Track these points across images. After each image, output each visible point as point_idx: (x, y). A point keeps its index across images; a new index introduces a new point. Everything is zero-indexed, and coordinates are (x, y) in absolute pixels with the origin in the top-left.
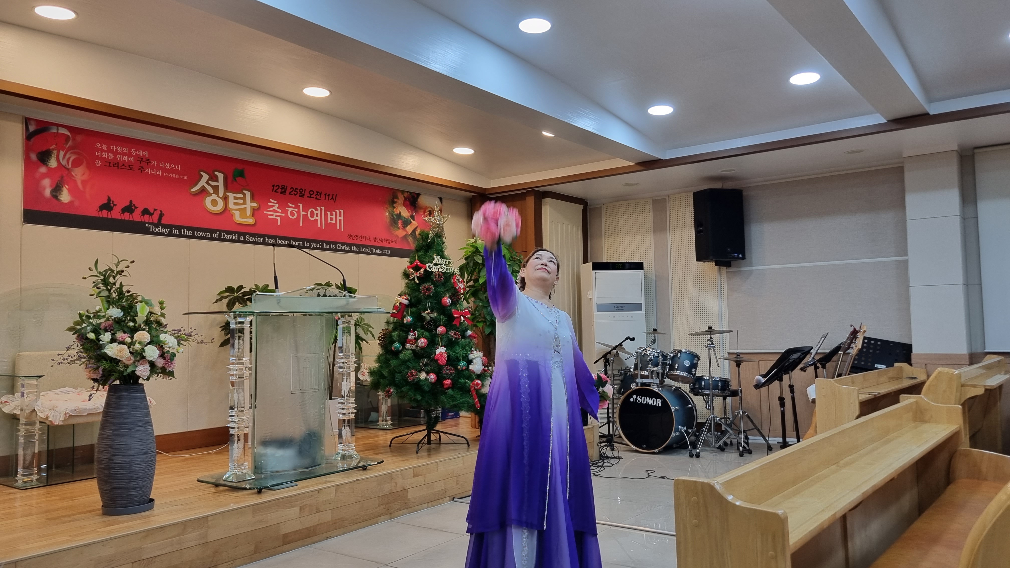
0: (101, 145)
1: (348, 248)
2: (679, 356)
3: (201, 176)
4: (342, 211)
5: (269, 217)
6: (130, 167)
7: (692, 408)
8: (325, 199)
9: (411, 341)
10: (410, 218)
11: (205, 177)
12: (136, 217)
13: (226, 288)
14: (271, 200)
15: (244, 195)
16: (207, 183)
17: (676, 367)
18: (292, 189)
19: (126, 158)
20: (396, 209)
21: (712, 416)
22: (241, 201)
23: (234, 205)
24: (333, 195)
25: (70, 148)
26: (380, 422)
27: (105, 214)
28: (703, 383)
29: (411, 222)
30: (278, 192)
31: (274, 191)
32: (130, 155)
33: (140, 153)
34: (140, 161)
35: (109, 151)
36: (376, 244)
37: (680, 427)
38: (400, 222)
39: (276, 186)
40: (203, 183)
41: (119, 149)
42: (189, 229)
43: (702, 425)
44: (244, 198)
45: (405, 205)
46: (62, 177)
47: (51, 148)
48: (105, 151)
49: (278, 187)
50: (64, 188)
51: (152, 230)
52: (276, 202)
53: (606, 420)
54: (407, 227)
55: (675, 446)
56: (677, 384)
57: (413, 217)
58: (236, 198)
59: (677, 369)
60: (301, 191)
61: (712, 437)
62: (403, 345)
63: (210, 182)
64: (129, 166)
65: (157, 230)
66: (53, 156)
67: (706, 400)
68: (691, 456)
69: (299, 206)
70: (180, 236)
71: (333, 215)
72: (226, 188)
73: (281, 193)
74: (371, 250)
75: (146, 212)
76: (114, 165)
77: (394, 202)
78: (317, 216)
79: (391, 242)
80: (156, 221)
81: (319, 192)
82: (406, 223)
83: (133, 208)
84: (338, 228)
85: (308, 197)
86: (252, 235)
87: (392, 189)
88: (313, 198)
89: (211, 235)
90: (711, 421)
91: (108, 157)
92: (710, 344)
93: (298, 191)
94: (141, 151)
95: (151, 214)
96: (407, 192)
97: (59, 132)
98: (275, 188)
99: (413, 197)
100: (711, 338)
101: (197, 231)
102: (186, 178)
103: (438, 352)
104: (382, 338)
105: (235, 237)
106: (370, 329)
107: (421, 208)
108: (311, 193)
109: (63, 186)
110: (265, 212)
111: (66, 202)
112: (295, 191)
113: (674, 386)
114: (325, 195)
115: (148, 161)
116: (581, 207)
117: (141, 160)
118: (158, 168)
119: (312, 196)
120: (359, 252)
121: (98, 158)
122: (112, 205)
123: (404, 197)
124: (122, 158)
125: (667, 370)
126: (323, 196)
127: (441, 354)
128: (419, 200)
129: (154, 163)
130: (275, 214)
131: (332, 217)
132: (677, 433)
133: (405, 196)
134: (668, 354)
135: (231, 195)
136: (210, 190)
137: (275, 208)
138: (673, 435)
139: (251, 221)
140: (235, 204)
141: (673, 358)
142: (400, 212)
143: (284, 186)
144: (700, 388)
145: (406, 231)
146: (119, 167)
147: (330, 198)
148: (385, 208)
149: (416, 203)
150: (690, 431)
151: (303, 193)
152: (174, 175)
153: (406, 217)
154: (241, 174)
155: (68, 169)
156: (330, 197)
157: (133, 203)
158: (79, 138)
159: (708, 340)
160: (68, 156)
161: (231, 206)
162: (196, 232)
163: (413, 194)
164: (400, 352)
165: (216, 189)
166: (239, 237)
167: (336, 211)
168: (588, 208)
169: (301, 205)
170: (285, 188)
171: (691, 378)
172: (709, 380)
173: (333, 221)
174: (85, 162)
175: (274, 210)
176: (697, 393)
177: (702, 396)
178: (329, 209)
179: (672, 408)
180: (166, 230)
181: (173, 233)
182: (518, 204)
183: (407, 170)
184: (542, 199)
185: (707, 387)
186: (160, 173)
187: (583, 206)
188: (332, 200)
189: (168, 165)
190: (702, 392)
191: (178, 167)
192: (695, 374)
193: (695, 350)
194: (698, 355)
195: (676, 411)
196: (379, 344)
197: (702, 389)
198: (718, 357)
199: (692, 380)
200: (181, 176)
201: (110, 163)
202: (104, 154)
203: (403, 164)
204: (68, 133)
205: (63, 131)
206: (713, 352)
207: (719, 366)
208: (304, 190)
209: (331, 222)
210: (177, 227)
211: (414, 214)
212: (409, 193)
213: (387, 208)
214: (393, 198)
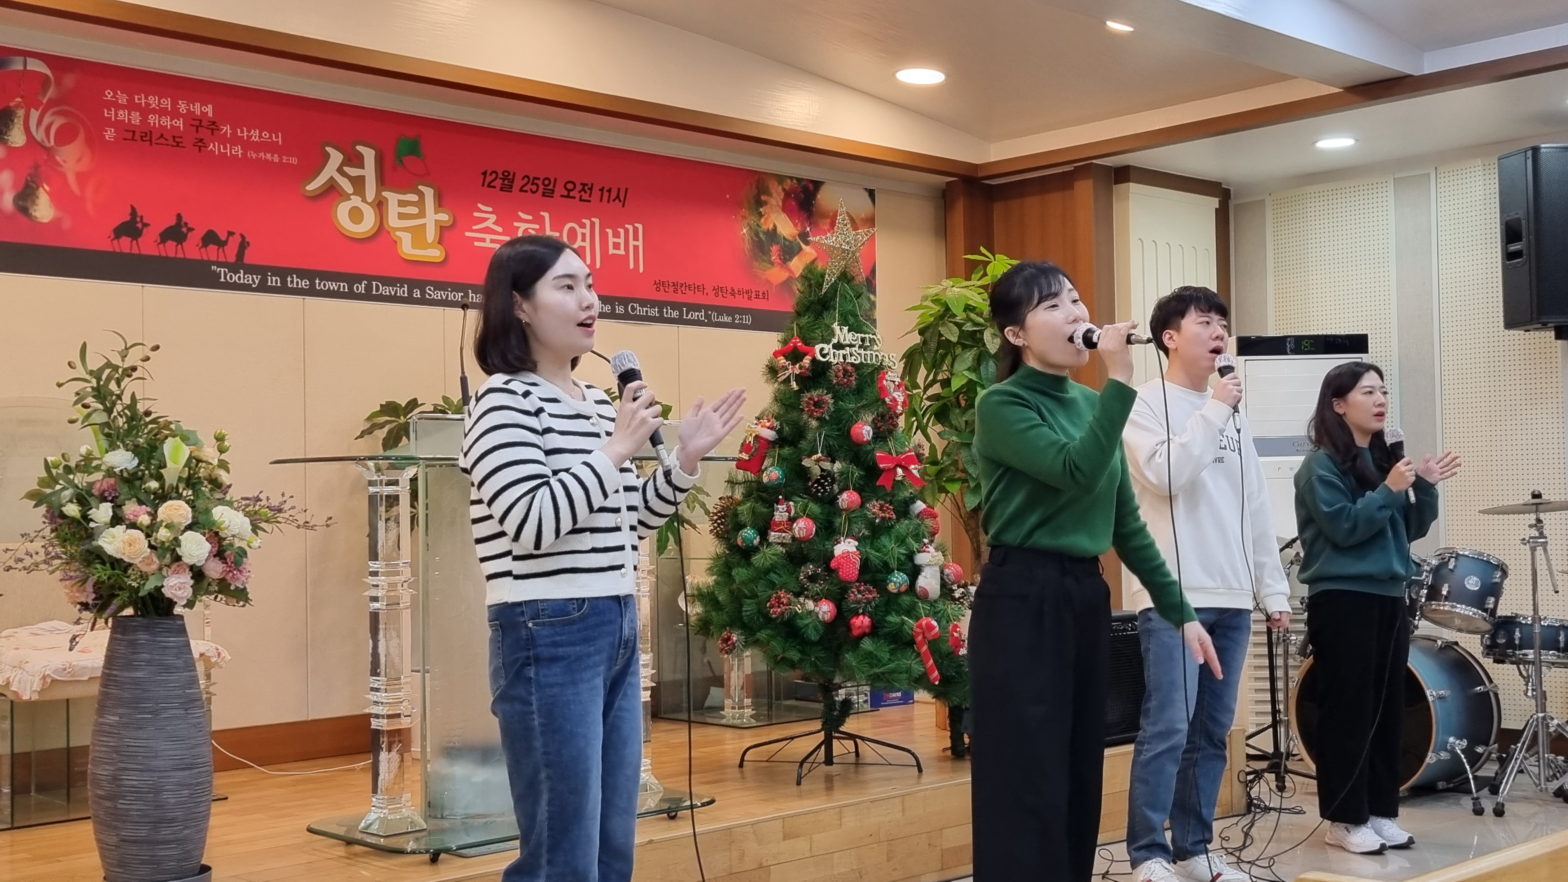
0: (115, 93)
1: (654, 312)
2: (1451, 566)
3: (327, 156)
4: (640, 227)
5: (477, 244)
6: (177, 140)
7: (1487, 693)
8: (601, 200)
9: (780, 523)
10: (798, 240)
11: (336, 157)
12: (191, 250)
13: (381, 405)
14: (480, 205)
15: (421, 195)
16: (340, 170)
17: (1444, 593)
18: (526, 179)
19: (166, 122)
20: (766, 220)
21: (1541, 715)
22: (414, 210)
23: (399, 219)
24: (619, 189)
25: (51, 103)
26: (727, 712)
27: (125, 245)
28: (1518, 634)
29: (801, 249)
30: (494, 187)
31: (486, 184)
32: (175, 114)
33: (197, 109)
34: (197, 127)
35: (131, 106)
36: (719, 301)
37: (1451, 739)
38: (774, 248)
39: (491, 174)
40: (330, 171)
41: (153, 101)
42: (302, 274)
43: (1514, 736)
44: (421, 204)
45: (785, 209)
46: (37, 167)
47: (12, 104)
48: (123, 107)
49: (494, 175)
50: (41, 190)
51: (225, 278)
52: (490, 209)
54: (791, 259)
55: (1441, 785)
56: (1449, 635)
57: (804, 236)
58: (402, 204)
59: (1446, 598)
60: (547, 182)
61: (1539, 766)
62: (763, 534)
63: (346, 169)
64: (174, 137)
65: (235, 278)
66: (16, 121)
67: (1524, 673)
68: (1479, 811)
69: (543, 217)
70: (284, 290)
71: (619, 237)
72: (383, 181)
73: (501, 189)
74: (707, 316)
75: (210, 238)
76: (142, 137)
77: (760, 203)
78: (584, 240)
79: (753, 295)
80: (232, 259)
81: (587, 185)
82: (789, 251)
83: (184, 230)
84: (632, 267)
85: (562, 196)
86: (439, 286)
87: (755, 172)
88: (574, 198)
89: (351, 288)
90: (1537, 726)
91: (129, 120)
92: (1537, 535)
93: (540, 182)
94: (198, 105)
95: (222, 244)
96: (791, 178)
97: (28, 68)
98: (488, 180)
99: (805, 190)
100: (1539, 521)
101: (321, 280)
102: (294, 161)
103: (839, 550)
104: (720, 518)
105: (403, 291)
106: (701, 497)
107: (824, 216)
108: (570, 186)
109: (38, 187)
110: (467, 234)
111: (46, 220)
112: (533, 184)
113: (1440, 638)
114: (602, 190)
115: (213, 127)
116: (1214, 202)
117: (198, 123)
118: (235, 140)
119: (572, 194)
120: (680, 321)
121: (108, 122)
122: (140, 225)
123: (784, 190)
124: (159, 121)
125: (1423, 600)
126: (596, 193)
127: (846, 555)
128: (819, 196)
129: (227, 129)
130: (488, 237)
131: (616, 240)
132: (1444, 755)
133: (787, 188)
134: (1425, 561)
135: (392, 198)
136: (346, 185)
137: (489, 224)
138: (1431, 758)
139: (435, 254)
140: (402, 216)
141: (1436, 571)
142: (775, 226)
143: (509, 173)
144: (1510, 644)
145: (790, 271)
146: (153, 140)
147: (612, 198)
148: (740, 218)
149: (812, 205)
150: (1480, 750)
151: (551, 187)
152: (269, 156)
153: (788, 237)
154: (414, 151)
155: (48, 150)
156: (614, 195)
157: (184, 220)
158: (69, 80)
159: (1531, 526)
160: (46, 120)
161: (393, 221)
162: (317, 281)
163: (804, 183)
164: (755, 550)
165: (358, 183)
166: (410, 292)
167: (627, 226)
168: (1232, 204)
169: (546, 215)
170: (511, 177)
171: (1485, 619)
172: (1531, 625)
173: (619, 249)
174: (82, 130)
175: (487, 228)
176: (1501, 658)
177: (1515, 666)
178: (611, 222)
179: (1428, 693)
180: (255, 277)
181: (269, 284)
182: (1054, 199)
183: (787, 127)
184: (1114, 186)
185: (1526, 643)
186: (238, 151)
187: (1217, 200)
188: (617, 200)
189: (255, 135)
190: (1514, 655)
191: (277, 137)
192: (1493, 612)
193: (1496, 553)
194: (1503, 564)
195: (1441, 698)
196: (711, 531)
197: (1514, 647)
198: (1554, 568)
199: (1487, 626)
200: (285, 158)
201: (134, 132)
202: (123, 115)
203: (778, 112)
204: (48, 72)
205: (36, 66)
206: (1543, 557)
207: (1557, 592)
208: (552, 181)
209: (616, 252)
210: (278, 271)
211: (808, 229)
212: (795, 181)
213: (744, 217)
214: (759, 195)
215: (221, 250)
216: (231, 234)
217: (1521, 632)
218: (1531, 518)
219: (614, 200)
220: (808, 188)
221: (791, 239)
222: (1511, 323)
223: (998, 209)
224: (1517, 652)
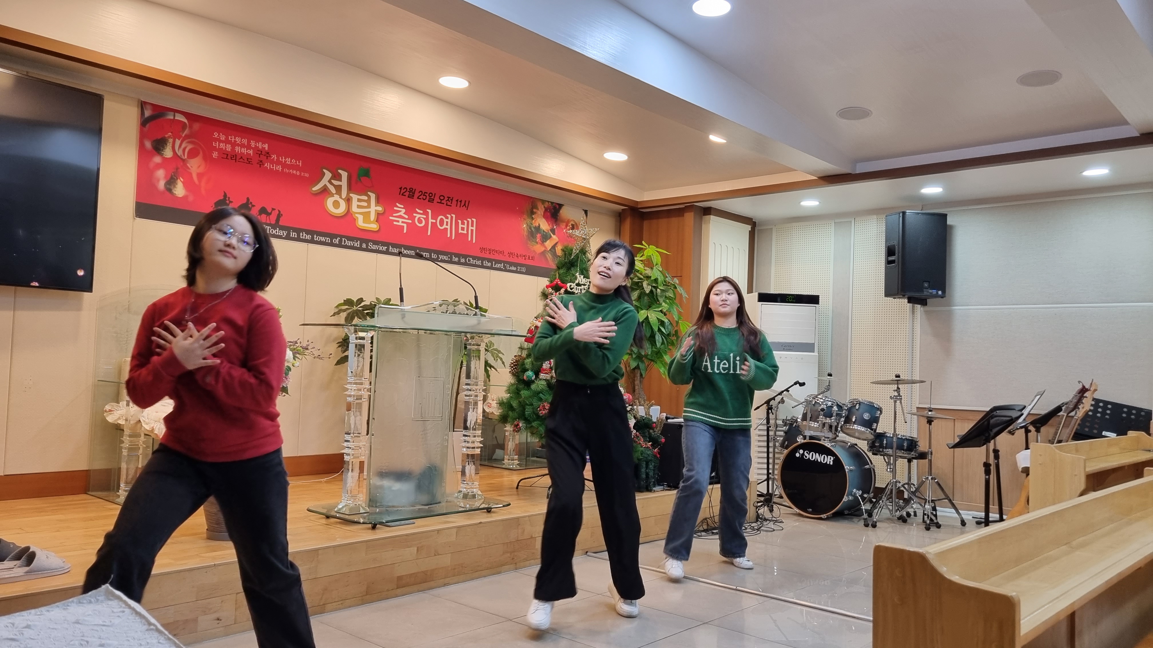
0: (219, 134)
1: (479, 263)
2: (857, 408)
3: (324, 174)
4: (474, 220)
5: (395, 223)
6: (249, 160)
7: (869, 469)
8: (457, 206)
9: (545, 370)
10: (550, 232)
11: (328, 175)
13: (344, 300)
14: (397, 204)
15: (369, 197)
16: (330, 182)
17: (854, 420)
18: (421, 193)
19: (244, 151)
20: (535, 221)
22: (365, 204)
23: (357, 207)
24: (465, 201)
25: (187, 137)
26: (506, 461)
28: (885, 442)
29: (551, 237)
30: (405, 195)
31: (401, 194)
32: (249, 147)
33: (260, 145)
34: (259, 154)
35: (227, 142)
36: (511, 260)
37: (854, 490)
39: (404, 189)
40: (325, 181)
41: (238, 140)
42: (308, 232)
43: (881, 491)
44: (368, 201)
45: (545, 216)
46: (177, 169)
47: (166, 136)
48: (223, 142)
50: (179, 180)
52: (402, 206)
53: (765, 477)
54: (546, 242)
55: (846, 512)
56: (853, 441)
57: (553, 231)
58: (359, 200)
59: (854, 423)
61: (892, 506)
62: (537, 374)
63: (332, 181)
65: (274, 232)
66: (168, 144)
67: (887, 461)
68: (866, 525)
69: (428, 212)
70: (298, 239)
71: (464, 225)
72: (350, 188)
73: (408, 197)
74: (504, 266)
75: (263, 211)
76: (231, 157)
77: (532, 213)
78: (447, 225)
79: (527, 258)
80: (273, 222)
81: (450, 198)
82: (545, 237)
83: (250, 206)
84: (469, 239)
85: (438, 202)
86: (375, 243)
87: (531, 197)
88: (443, 204)
89: (331, 241)
90: (892, 486)
91: (225, 148)
92: (897, 395)
93: (427, 195)
94: (260, 143)
95: (269, 214)
96: (548, 202)
97: (176, 118)
98: (403, 191)
100: (898, 388)
101: (317, 236)
102: (307, 175)
104: (514, 365)
105: (357, 244)
106: (500, 355)
107: (563, 221)
108: (442, 198)
109: (177, 179)
110: (391, 218)
111: (180, 196)
112: (424, 195)
113: (849, 442)
114: (457, 201)
115: (268, 154)
116: (749, 228)
118: (278, 163)
119: (442, 202)
120: (491, 268)
121: (215, 149)
122: (228, 202)
123: (545, 207)
124: (241, 150)
125: (842, 423)
126: (454, 202)
128: (561, 211)
129: (274, 157)
130: (401, 220)
131: (463, 226)
132: (851, 498)
133: (546, 206)
134: (844, 404)
135: (355, 197)
136: (333, 190)
137: (401, 213)
138: (845, 499)
139: (374, 227)
140: (359, 207)
141: (850, 410)
142: (539, 224)
143: (413, 189)
144: (881, 446)
145: (545, 247)
146: (237, 160)
147: (462, 206)
148: (523, 219)
149: (557, 215)
150: (865, 496)
151: (432, 198)
152: (295, 172)
154: (367, 174)
155: (183, 161)
156: (463, 204)
157: (251, 201)
158: (196, 126)
159: (894, 391)
160: (183, 146)
161: (354, 209)
162: (315, 236)
163: (554, 205)
164: (533, 382)
165: (338, 188)
166: (361, 245)
167: (468, 219)
168: (756, 229)
169: (430, 211)
170: (413, 191)
171: (872, 434)
172: (892, 437)
173: (464, 231)
174: (201, 153)
175: (401, 215)
176: (876, 452)
177: (882, 457)
178: (461, 217)
179: (846, 467)
180: (284, 232)
181: (291, 236)
182: (674, 221)
183: (549, 176)
184: (703, 217)
185: (889, 446)
186: (279, 168)
187: (750, 226)
188: (464, 206)
189: (288, 160)
190: (883, 451)
191: (299, 163)
192: (876, 430)
193: (877, 402)
194: (881, 408)
195: (851, 470)
196: (510, 372)
197: (883, 448)
198: (905, 411)
199: (871, 437)
200: (302, 173)
201: (227, 155)
202: (222, 145)
203: (545, 169)
204: (186, 121)
205: (180, 117)
206: (900, 406)
207: (906, 422)
208: (434, 195)
209: (462, 232)
210: (295, 230)
211: (555, 227)
212: (550, 203)
213: (524, 219)
214: (532, 208)
215: (268, 217)
216: (273, 209)
217: (886, 441)
218: (895, 387)
219: (463, 206)
220: (556, 207)
221: (546, 231)
222: (888, 293)
223: (646, 224)
224: (884, 450)
